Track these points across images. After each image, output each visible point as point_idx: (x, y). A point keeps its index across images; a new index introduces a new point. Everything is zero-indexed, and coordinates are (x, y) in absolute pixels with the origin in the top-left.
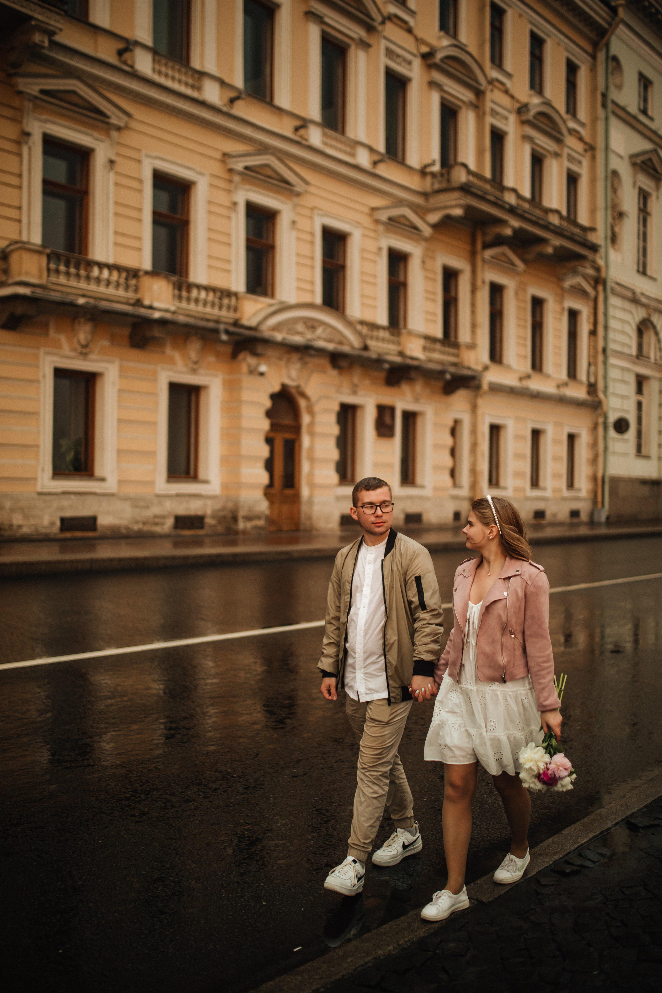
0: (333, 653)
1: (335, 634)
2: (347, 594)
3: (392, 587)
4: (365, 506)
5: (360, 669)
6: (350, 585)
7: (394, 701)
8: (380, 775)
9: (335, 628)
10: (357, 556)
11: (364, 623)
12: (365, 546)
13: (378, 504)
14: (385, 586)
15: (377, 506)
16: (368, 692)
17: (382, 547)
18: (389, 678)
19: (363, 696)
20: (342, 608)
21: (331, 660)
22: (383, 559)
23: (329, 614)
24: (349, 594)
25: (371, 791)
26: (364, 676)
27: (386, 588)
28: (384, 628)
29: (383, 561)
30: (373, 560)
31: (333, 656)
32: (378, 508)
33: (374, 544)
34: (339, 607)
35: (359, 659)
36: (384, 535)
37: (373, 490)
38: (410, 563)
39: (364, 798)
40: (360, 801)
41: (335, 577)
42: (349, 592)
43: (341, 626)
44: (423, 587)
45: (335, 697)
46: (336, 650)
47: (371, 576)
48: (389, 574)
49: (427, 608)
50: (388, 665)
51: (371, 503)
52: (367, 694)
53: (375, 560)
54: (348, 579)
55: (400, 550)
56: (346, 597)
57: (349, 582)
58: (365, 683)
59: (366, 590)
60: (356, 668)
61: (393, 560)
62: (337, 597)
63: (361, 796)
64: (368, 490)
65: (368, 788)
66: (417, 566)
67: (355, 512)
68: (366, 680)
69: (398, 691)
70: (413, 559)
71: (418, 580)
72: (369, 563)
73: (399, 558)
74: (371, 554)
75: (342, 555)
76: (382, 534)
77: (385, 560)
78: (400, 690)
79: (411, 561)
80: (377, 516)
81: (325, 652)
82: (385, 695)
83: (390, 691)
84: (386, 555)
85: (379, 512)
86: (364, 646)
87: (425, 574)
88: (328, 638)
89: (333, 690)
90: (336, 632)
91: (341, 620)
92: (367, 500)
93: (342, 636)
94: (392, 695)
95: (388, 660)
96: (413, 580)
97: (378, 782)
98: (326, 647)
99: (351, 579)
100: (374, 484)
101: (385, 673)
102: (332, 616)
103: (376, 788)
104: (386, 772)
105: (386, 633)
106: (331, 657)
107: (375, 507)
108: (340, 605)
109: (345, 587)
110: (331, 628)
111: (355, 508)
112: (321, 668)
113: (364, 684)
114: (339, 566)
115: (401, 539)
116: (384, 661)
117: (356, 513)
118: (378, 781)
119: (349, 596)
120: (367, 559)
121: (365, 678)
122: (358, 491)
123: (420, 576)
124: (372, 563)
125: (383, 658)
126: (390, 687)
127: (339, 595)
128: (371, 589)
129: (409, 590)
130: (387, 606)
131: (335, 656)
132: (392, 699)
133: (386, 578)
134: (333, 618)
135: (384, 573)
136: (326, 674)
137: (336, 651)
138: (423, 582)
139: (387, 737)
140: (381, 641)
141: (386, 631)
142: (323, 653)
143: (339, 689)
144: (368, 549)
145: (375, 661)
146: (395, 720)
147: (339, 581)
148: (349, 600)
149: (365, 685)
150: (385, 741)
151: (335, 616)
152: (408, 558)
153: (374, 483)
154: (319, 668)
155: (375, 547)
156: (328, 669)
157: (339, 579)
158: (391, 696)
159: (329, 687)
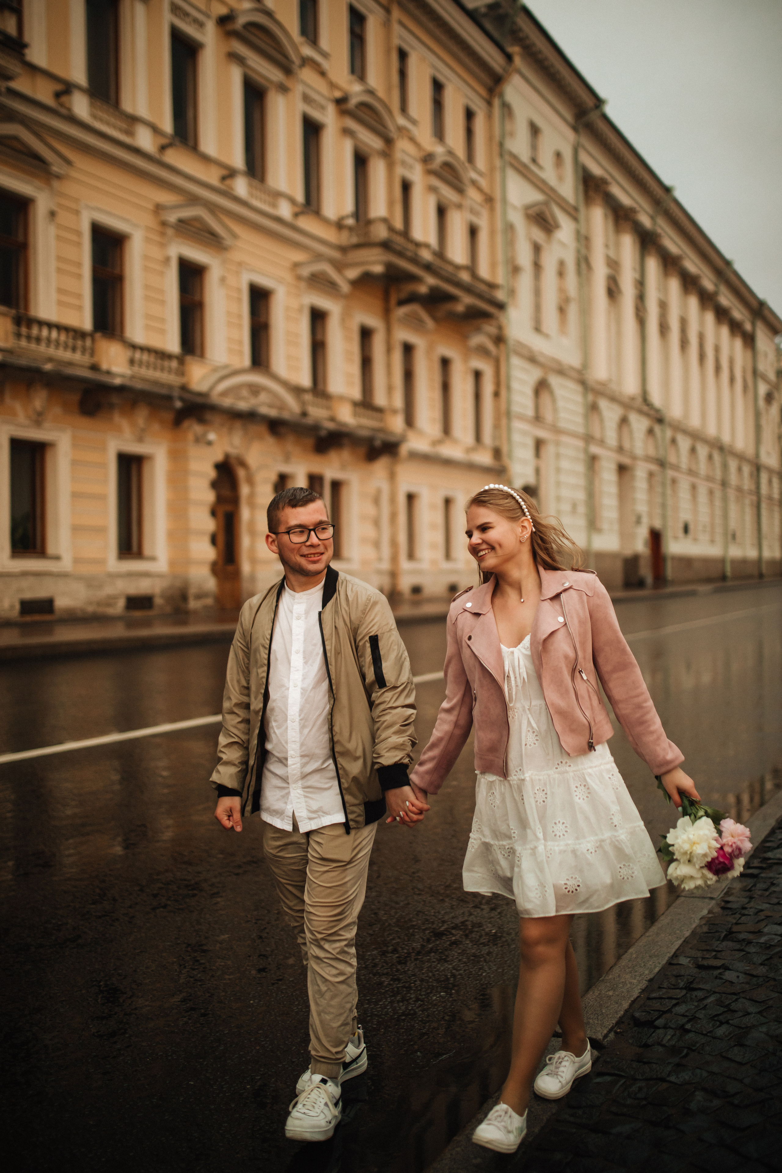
0: (237, 758)
1: (239, 730)
2: (262, 666)
3: (338, 653)
4: (292, 531)
5: (296, 782)
6: (267, 652)
7: (355, 826)
8: (346, 946)
9: (240, 719)
10: (277, 606)
11: (298, 710)
12: (289, 593)
13: (311, 528)
14: (327, 651)
15: (310, 530)
16: (313, 815)
17: (316, 593)
18: (344, 792)
19: (304, 822)
20: (253, 688)
21: (233, 770)
22: (321, 610)
23: (229, 698)
24: (265, 665)
25: (335, 972)
26: (303, 791)
27: (328, 655)
28: (330, 717)
29: (320, 613)
30: (303, 612)
31: (237, 763)
32: (312, 533)
33: (305, 587)
34: (248, 688)
35: (293, 767)
36: (320, 576)
37: (302, 506)
38: (362, 616)
39: (326, 986)
40: (320, 991)
41: (239, 641)
42: (266, 662)
43: (252, 717)
44: (382, 653)
45: (238, 827)
46: (241, 753)
47: (301, 638)
48: (332, 633)
49: (387, 685)
50: (340, 772)
51: (300, 526)
52: (310, 819)
53: (307, 612)
54: (264, 642)
55: (347, 595)
56: (260, 671)
57: (265, 648)
58: (306, 802)
59: (297, 660)
60: (290, 781)
61: (336, 612)
62: (243, 672)
63: (319, 982)
64: (294, 506)
65: (330, 968)
66: (373, 620)
67: (273, 541)
68: (306, 797)
69: (360, 809)
70: (367, 610)
71: (374, 641)
72: (298, 618)
73: (347, 609)
74: (299, 603)
75: (251, 608)
76: (318, 573)
77: (324, 613)
78: (362, 808)
79: (364, 614)
80: (312, 546)
81: (224, 757)
82: (340, 818)
83: (348, 811)
84: (324, 605)
85: (314, 539)
86: (302, 745)
87: (384, 633)
88: (227, 736)
89: (237, 816)
90: (242, 726)
91: (252, 708)
92: (293, 522)
93: (253, 731)
94: (351, 817)
95: (341, 765)
96: (366, 641)
97: (343, 957)
98: (226, 749)
99: (268, 642)
100: (303, 497)
101: (336, 783)
102: (234, 701)
103: (342, 966)
104: (352, 940)
105: (333, 724)
106: (234, 765)
107: (307, 532)
108: (248, 684)
109: (258, 656)
110: (233, 720)
111: (273, 536)
112: (218, 782)
113: (304, 804)
114: (247, 623)
115: (347, 581)
116: (333, 767)
117: (276, 543)
118: (343, 954)
119: (266, 668)
120: (294, 611)
121: (306, 794)
122: (278, 508)
123: (377, 636)
124: (303, 618)
125: (331, 761)
126: (347, 805)
127: (246, 671)
128: (304, 658)
129: (361, 657)
130: (333, 681)
131: (239, 763)
132: (351, 823)
133: (327, 640)
134: (236, 705)
135: (324, 632)
136: (223, 791)
137: (240, 756)
138: (381, 644)
139: (349, 885)
140: (327, 737)
141: (333, 721)
142: (220, 759)
143: (247, 814)
144: (294, 596)
145: (320, 768)
146: (359, 856)
147: (248, 648)
148: (265, 675)
149: (307, 806)
150: (347, 892)
151: (240, 702)
152: (361, 608)
153: (303, 495)
154: (215, 783)
155: (305, 592)
156: (230, 783)
157: (247, 644)
158: (349, 819)
159: (231, 811)
